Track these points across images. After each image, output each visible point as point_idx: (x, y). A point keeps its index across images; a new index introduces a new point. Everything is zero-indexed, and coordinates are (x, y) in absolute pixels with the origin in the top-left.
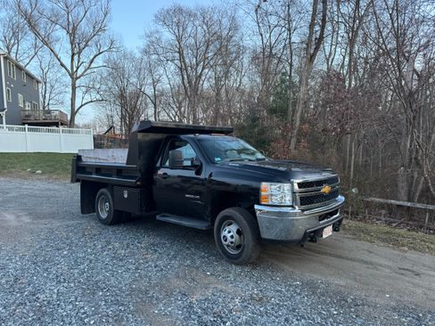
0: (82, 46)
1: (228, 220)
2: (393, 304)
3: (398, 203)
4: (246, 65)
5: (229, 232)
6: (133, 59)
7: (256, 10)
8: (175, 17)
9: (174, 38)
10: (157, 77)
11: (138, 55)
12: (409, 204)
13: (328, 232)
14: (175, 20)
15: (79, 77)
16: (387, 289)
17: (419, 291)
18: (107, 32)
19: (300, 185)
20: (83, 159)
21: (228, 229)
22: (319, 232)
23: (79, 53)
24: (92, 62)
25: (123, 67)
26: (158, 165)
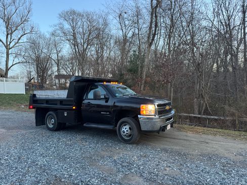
0: (13, 29)
1: (124, 123)
2: (200, 154)
3: (194, 115)
4: (112, 45)
5: (126, 129)
6: (45, 38)
7: (119, 17)
8: (71, 16)
9: (70, 27)
10: (59, 49)
11: (48, 36)
12: (199, 116)
13: (169, 127)
14: (71, 17)
15: (11, 48)
16: (196, 148)
17: (209, 149)
18: (29, 22)
19: (158, 106)
20: (37, 96)
21: (125, 127)
22: (165, 127)
23: (11, 34)
24: (19, 39)
25: (39, 43)
26: (84, 98)
